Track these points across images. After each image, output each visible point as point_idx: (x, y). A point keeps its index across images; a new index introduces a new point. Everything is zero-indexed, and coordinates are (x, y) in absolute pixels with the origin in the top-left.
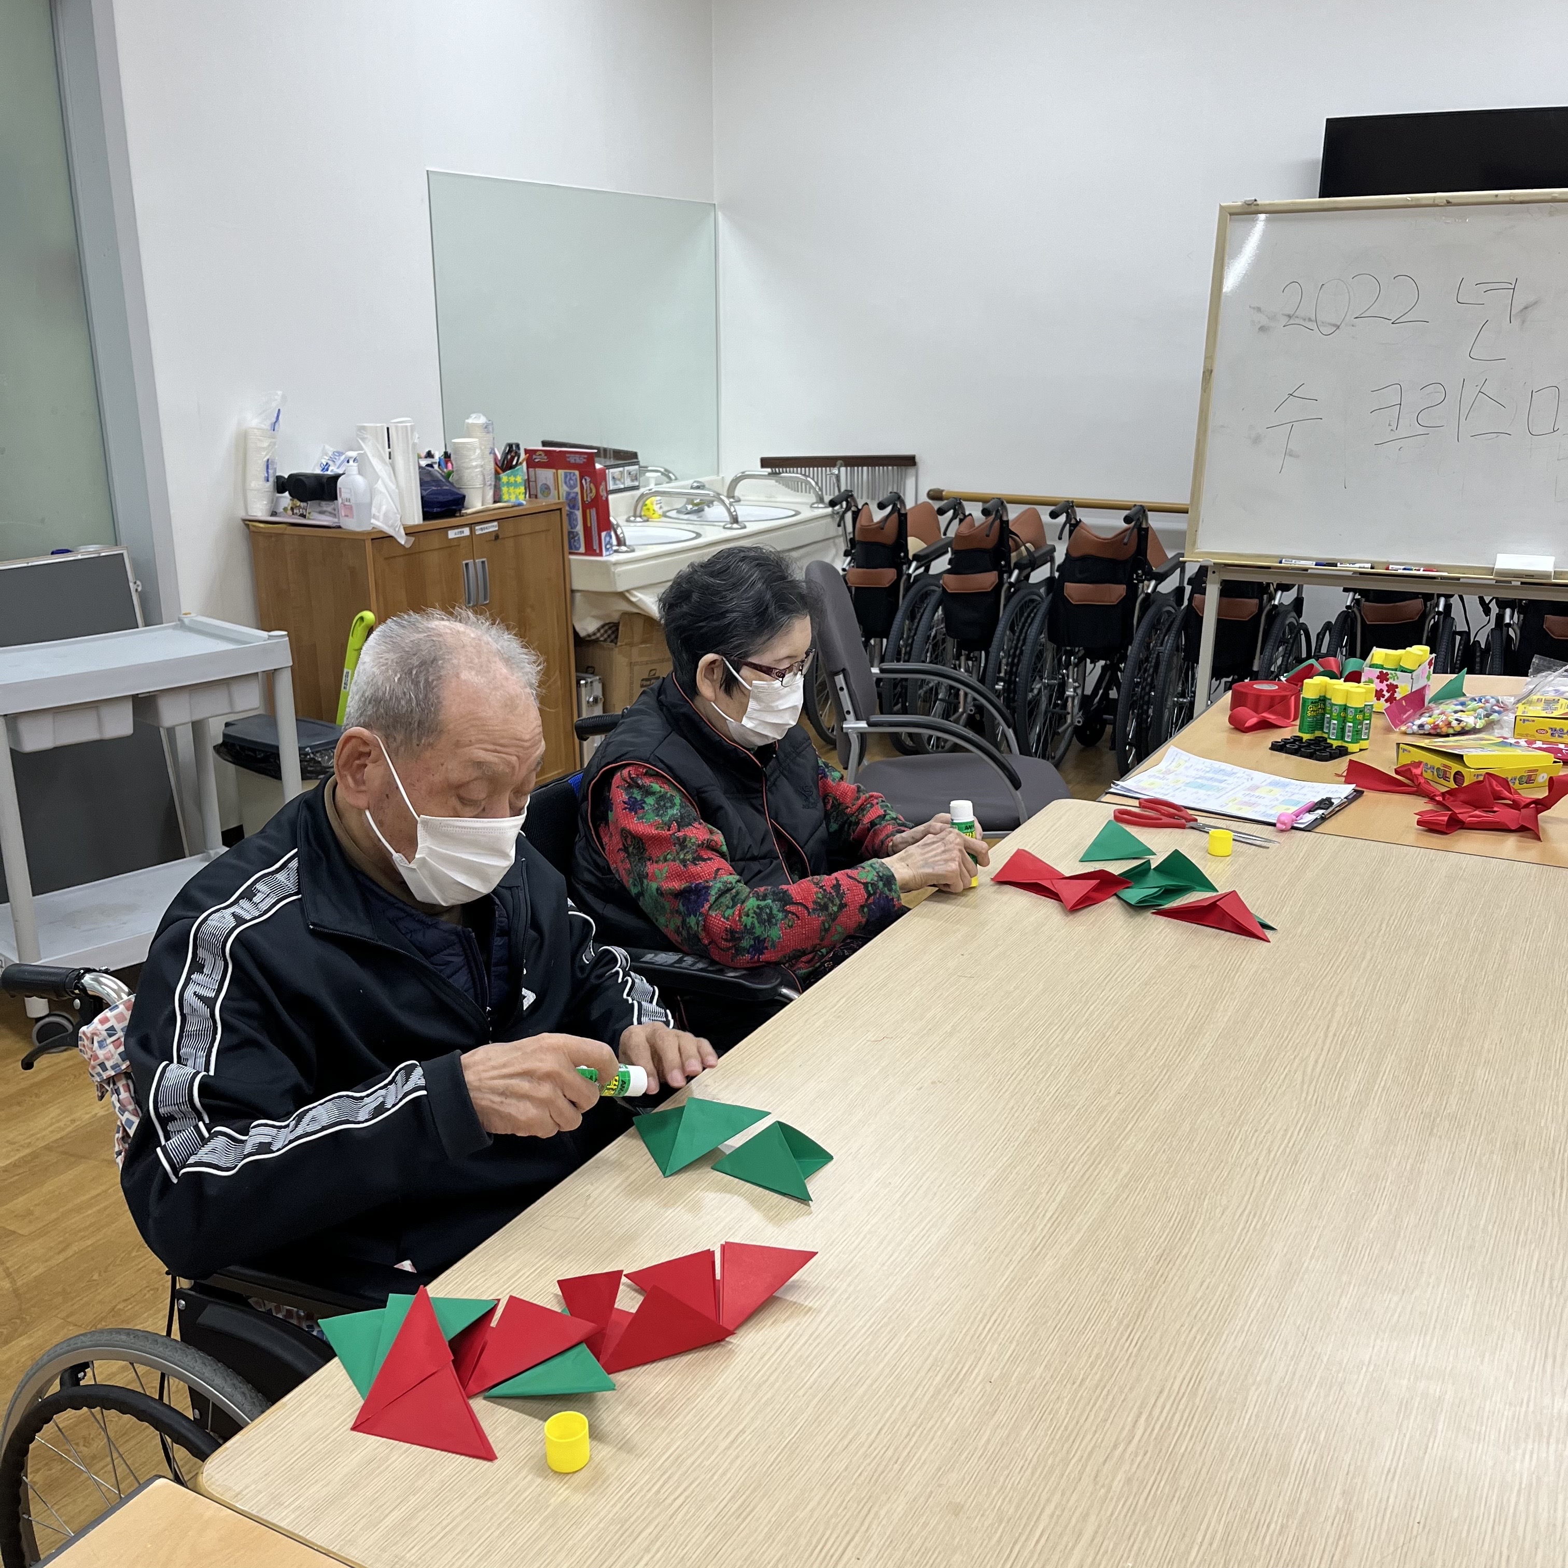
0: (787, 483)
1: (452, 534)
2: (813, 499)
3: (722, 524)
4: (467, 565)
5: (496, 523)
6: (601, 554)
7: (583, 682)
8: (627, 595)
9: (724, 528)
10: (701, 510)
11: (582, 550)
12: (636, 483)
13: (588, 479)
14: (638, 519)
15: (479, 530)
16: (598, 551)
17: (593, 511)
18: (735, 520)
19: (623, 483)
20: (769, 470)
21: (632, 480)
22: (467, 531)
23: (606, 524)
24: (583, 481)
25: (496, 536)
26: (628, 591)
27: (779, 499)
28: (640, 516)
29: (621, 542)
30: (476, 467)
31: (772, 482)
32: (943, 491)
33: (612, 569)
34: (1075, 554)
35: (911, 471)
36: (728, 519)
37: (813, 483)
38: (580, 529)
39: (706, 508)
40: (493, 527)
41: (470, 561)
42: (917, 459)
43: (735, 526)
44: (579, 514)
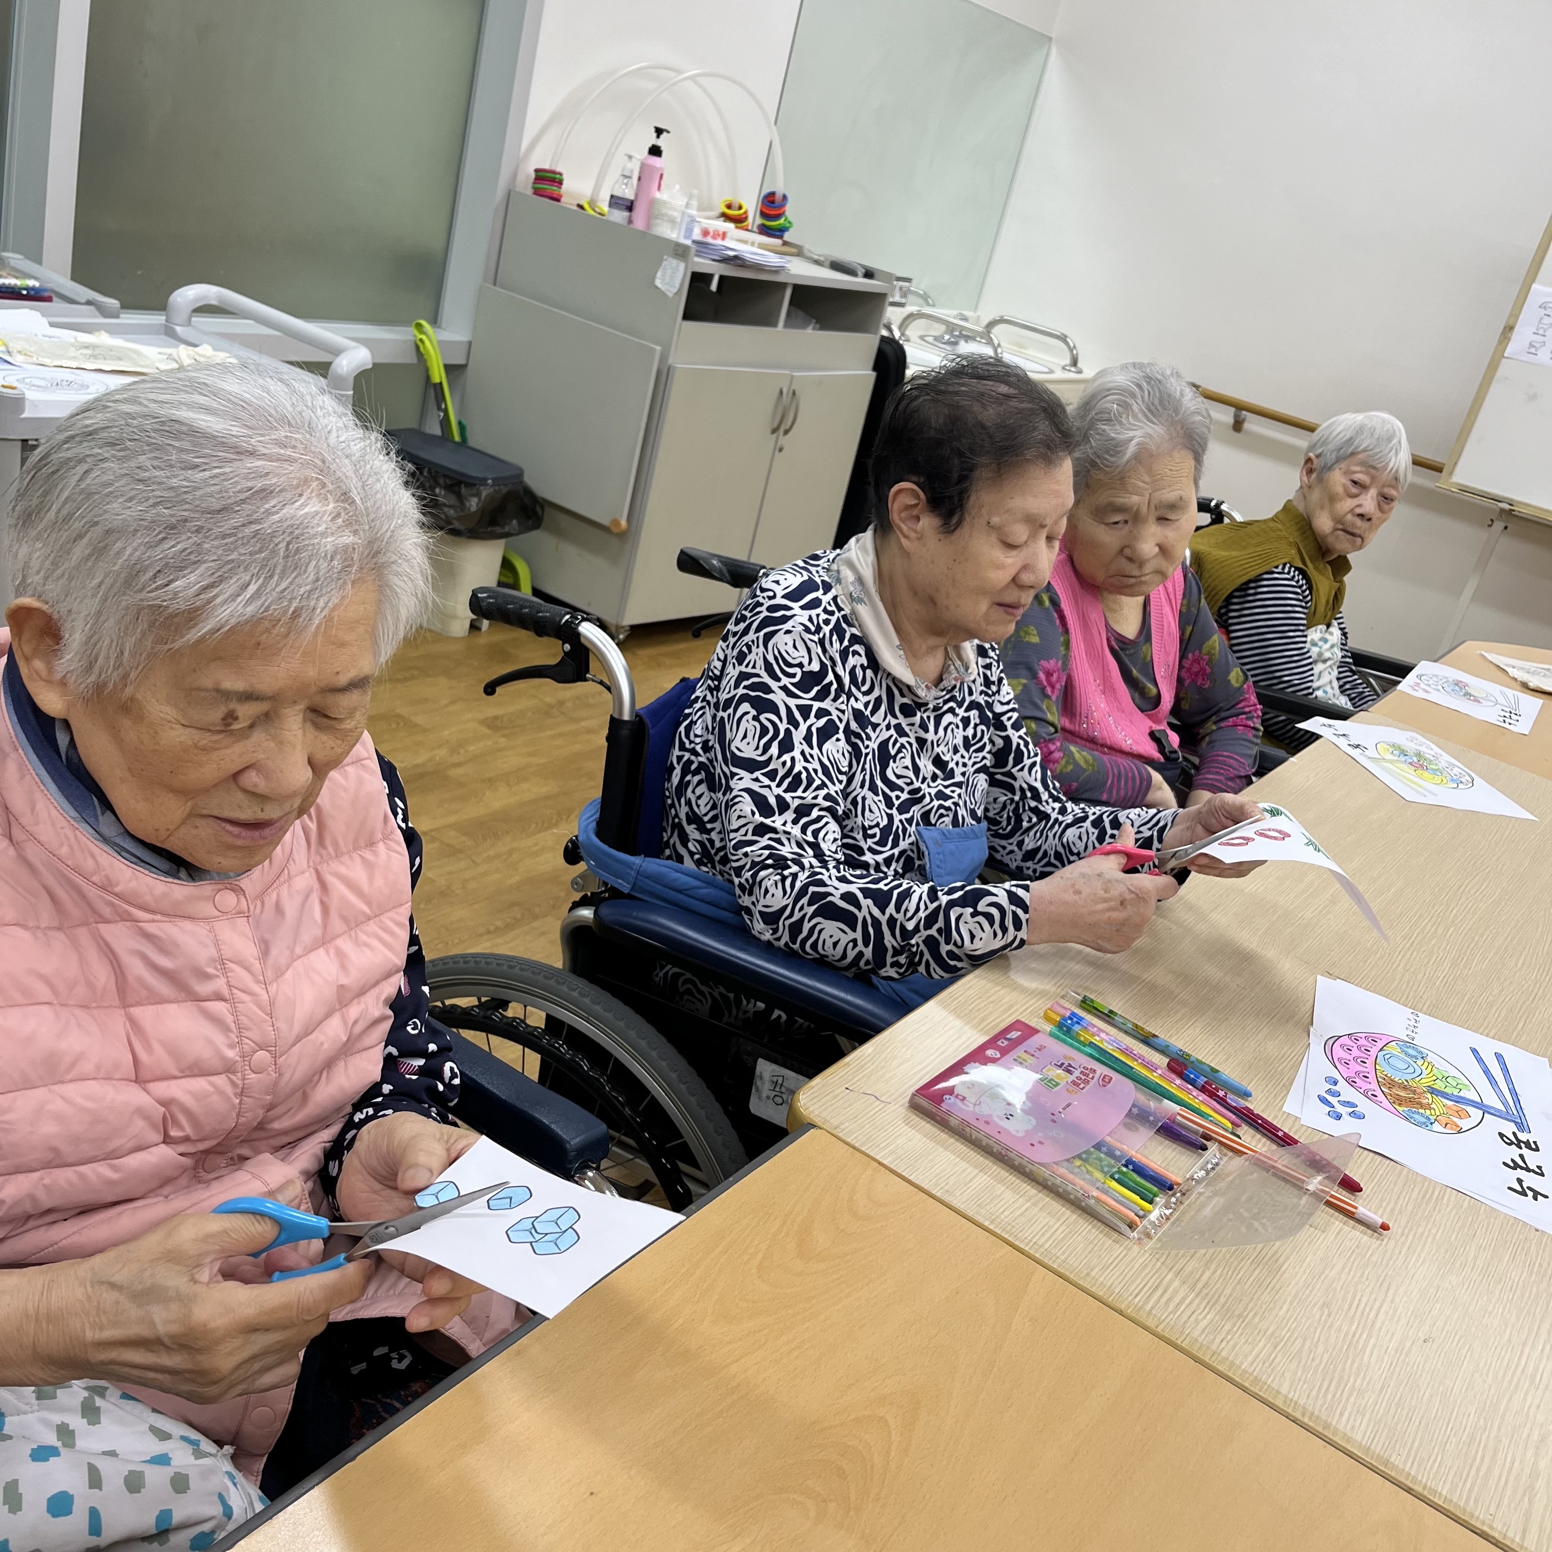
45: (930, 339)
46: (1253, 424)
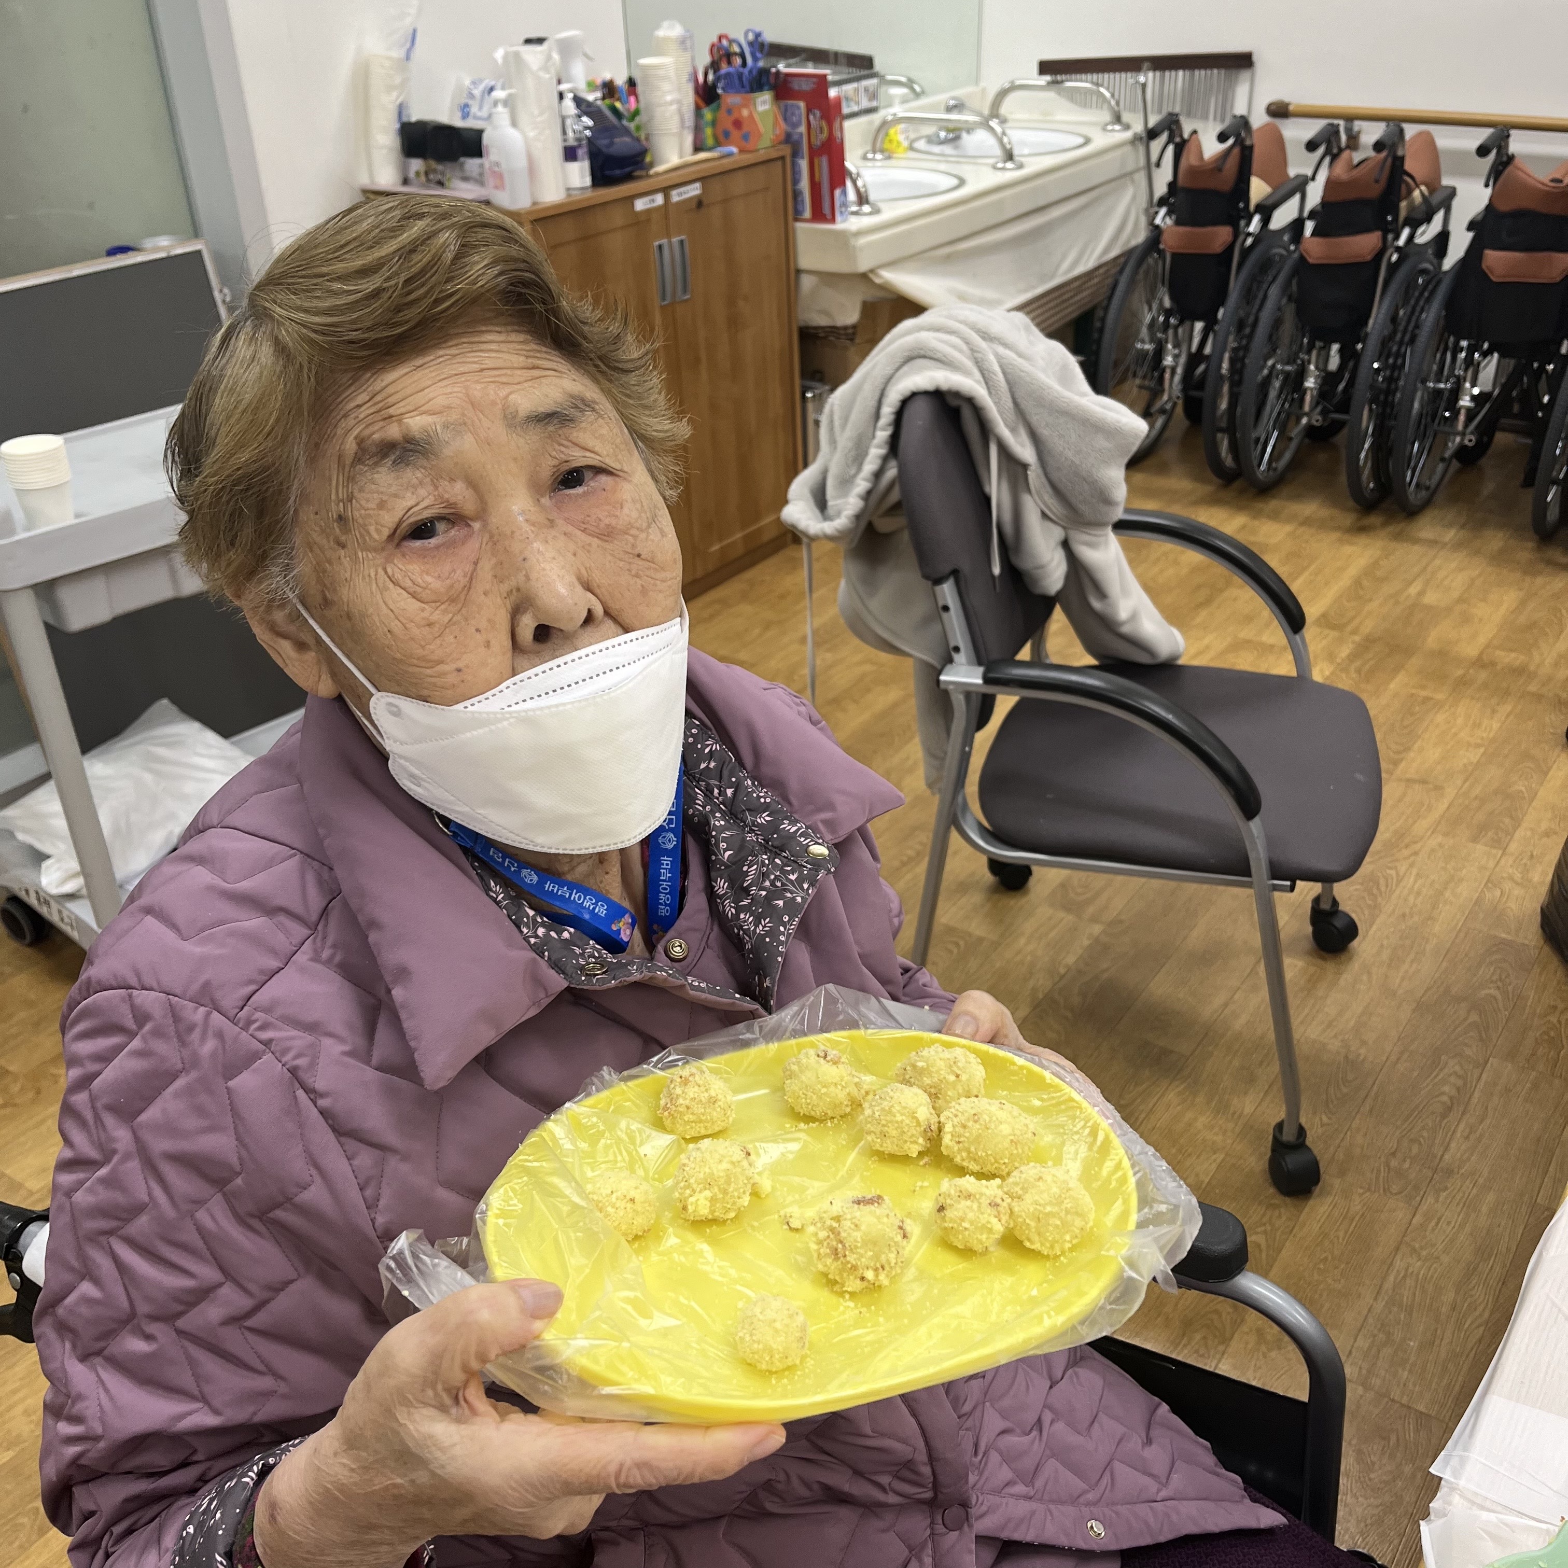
0: (1073, 96)
1: (640, 205)
2: (1106, 116)
3: (992, 161)
4: (660, 247)
5: (698, 185)
6: (833, 220)
7: (809, 395)
8: (871, 276)
9: (994, 167)
10: (957, 138)
11: (807, 214)
12: (874, 104)
13: (818, 113)
14: (879, 156)
15: (676, 196)
16: (829, 216)
17: (824, 161)
18: (1009, 156)
19: (858, 103)
20: (1048, 78)
21: (870, 100)
22: (659, 199)
23: (839, 175)
24: (811, 117)
25: (699, 203)
26: (872, 271)
27: (1059, 117)
28: (882, 151)
29: (862, 199)
30: (671, 103)
31: (1051, 95)
32: (1287, 105)
33: (853, 241)
34: (1503, 207)
35: (1245, 75)
36: (998, 152)
37: (1108, 95)
38: (804, 185)
39: (964, 135)
40: (694, 190)
41: (664, 241)
42: (1255, 58)
43: (1009, 165)
44: (804, 164)
45: (921, 145)
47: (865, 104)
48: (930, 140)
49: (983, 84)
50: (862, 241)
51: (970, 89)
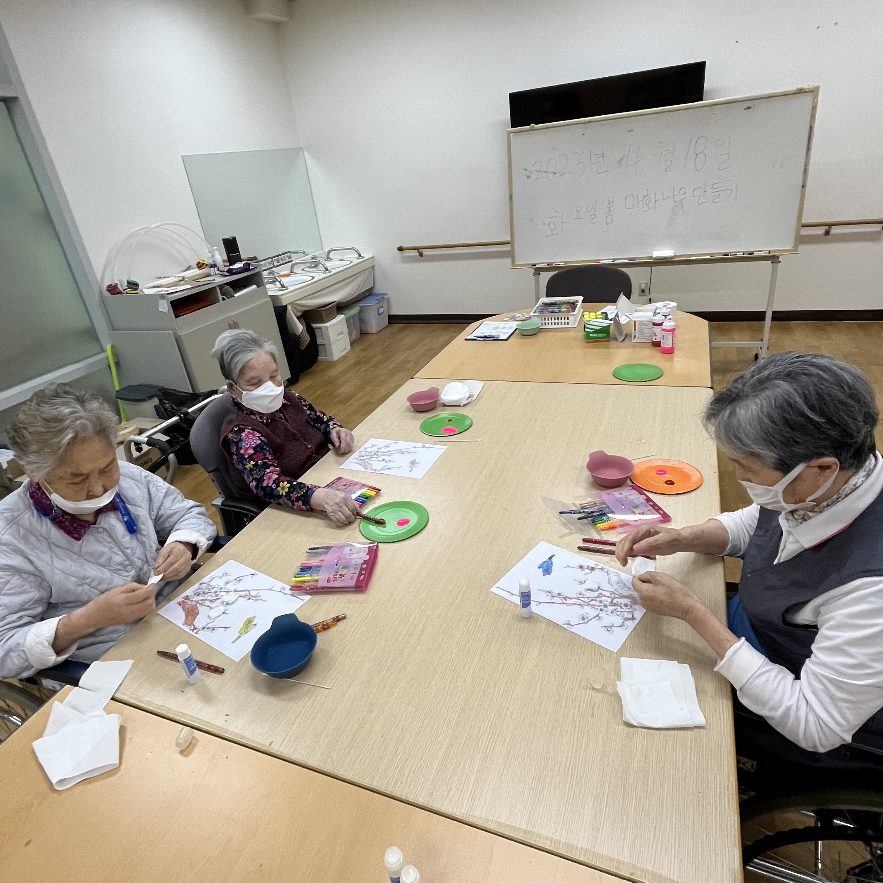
2: (357, 256)
9: (322, 273)
12: (291, 260)
18: (327, 270)
27: (346, 257)
29: (283, 286)
32: (402, 247)
33: (280, 297)
36: (324, 270)
43: (326, 273)
45: (307, 269)
46: (425, 252)
47: (288, 260)
48: (309, 267)
49: (324, 250)
50: (284, 297)
51: (321, 252)
